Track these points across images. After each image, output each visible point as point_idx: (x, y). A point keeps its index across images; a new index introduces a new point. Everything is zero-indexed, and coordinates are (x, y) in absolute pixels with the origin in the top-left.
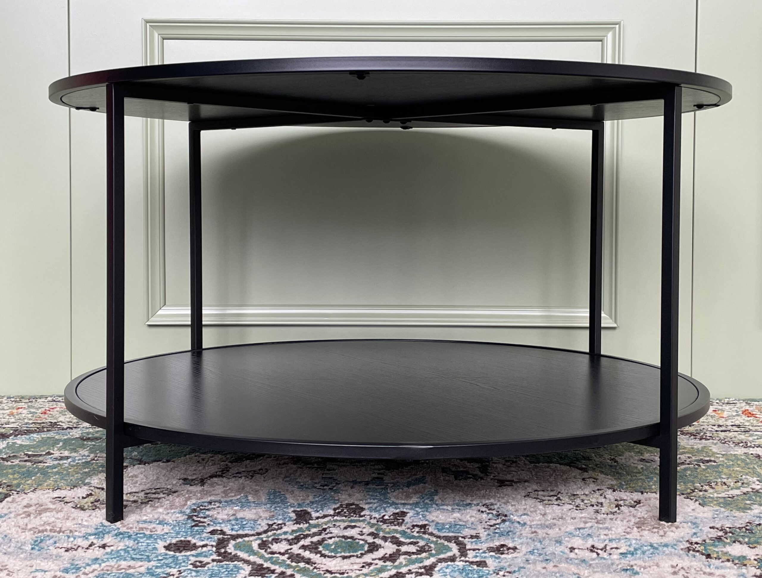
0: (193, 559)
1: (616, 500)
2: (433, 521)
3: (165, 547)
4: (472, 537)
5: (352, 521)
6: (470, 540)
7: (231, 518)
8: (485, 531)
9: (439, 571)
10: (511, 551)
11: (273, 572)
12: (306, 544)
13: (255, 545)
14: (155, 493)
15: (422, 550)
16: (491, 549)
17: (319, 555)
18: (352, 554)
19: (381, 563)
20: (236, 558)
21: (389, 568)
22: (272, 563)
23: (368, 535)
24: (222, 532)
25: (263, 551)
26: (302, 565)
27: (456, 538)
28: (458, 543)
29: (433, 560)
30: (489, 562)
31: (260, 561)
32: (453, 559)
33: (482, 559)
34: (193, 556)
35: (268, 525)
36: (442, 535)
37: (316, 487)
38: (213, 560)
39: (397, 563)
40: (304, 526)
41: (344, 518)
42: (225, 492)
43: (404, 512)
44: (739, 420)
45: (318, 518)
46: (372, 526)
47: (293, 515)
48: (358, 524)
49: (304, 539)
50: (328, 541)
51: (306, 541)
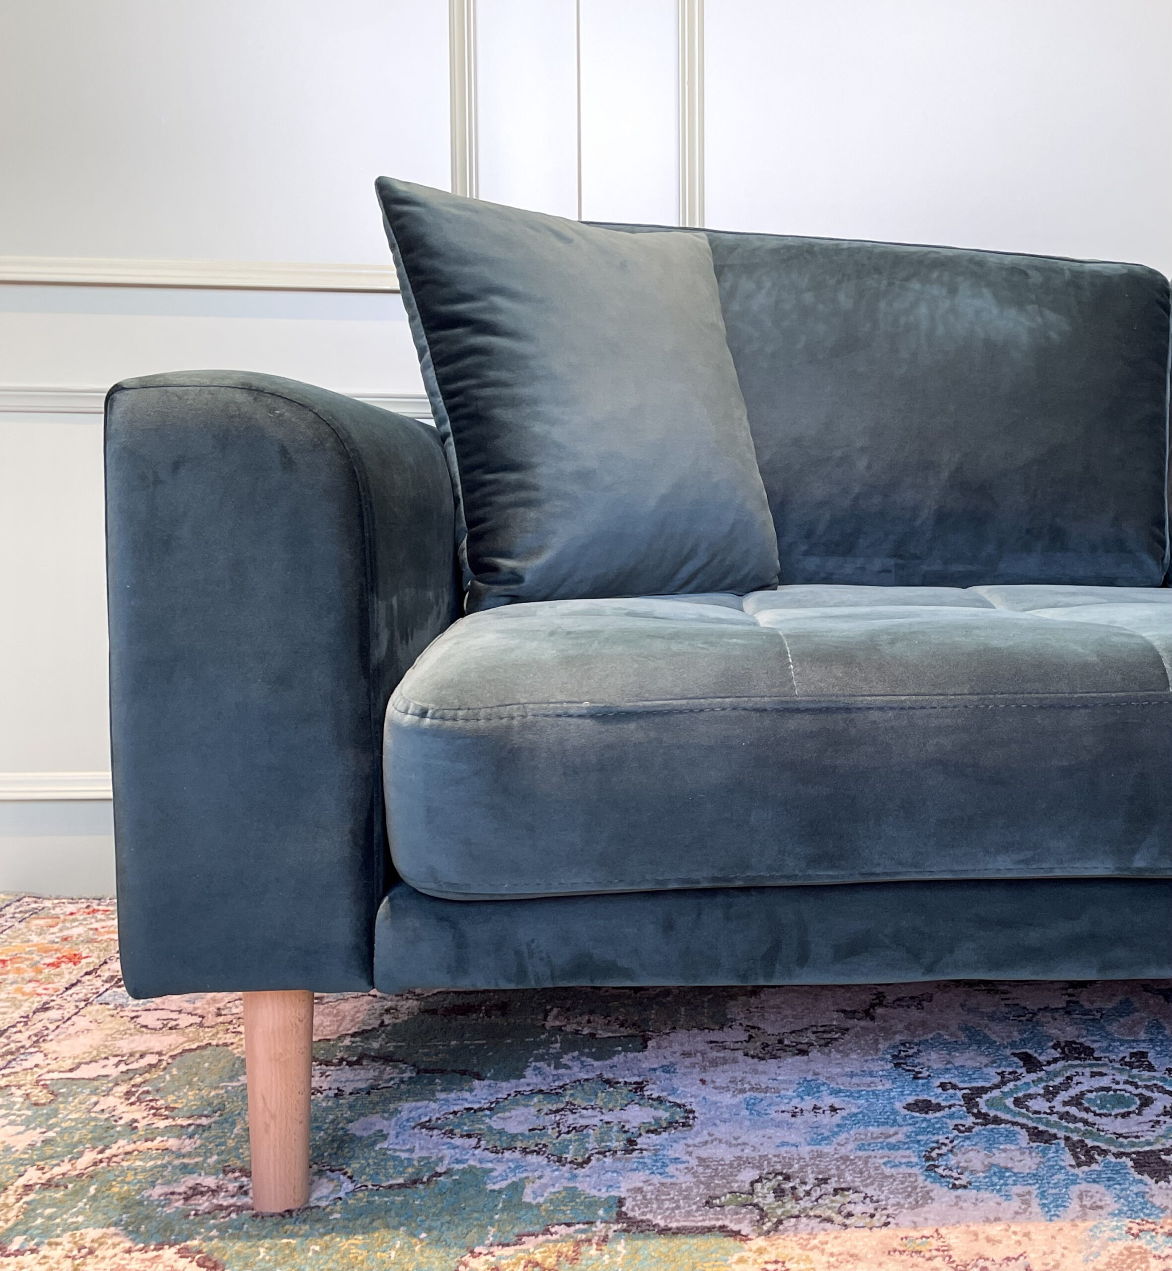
0: (951, 1123)
3: (904, 1108)
7: (949, 1066)
11: (1055, 1137)
12: (1066, 1100)
13: (1009, 1102)
14: (824, 1032)
17: (1091, 1113)
18: (1126, 1110)
19: (1168, 1120)
20: (997, 1121)
22: (1046, 1125)
24: (955, 1087)
25: (1024, 1111)
26: (1081, 1126)
31: (1030, 1123)
34: (944, 1118)
35: (999, 1074)
37: (1008, 1018)
38: (977, 1124)
40: (1041, 1075)
42: (907, 1028)
43: (1143, 1052)
45: (1049, 1063)
46: (1121, 1071)
47: (1016, 1059)
48: (1103, 1070)
49: (1058, 1093)
50: (1089, 1095)
51: (1064, 1096)
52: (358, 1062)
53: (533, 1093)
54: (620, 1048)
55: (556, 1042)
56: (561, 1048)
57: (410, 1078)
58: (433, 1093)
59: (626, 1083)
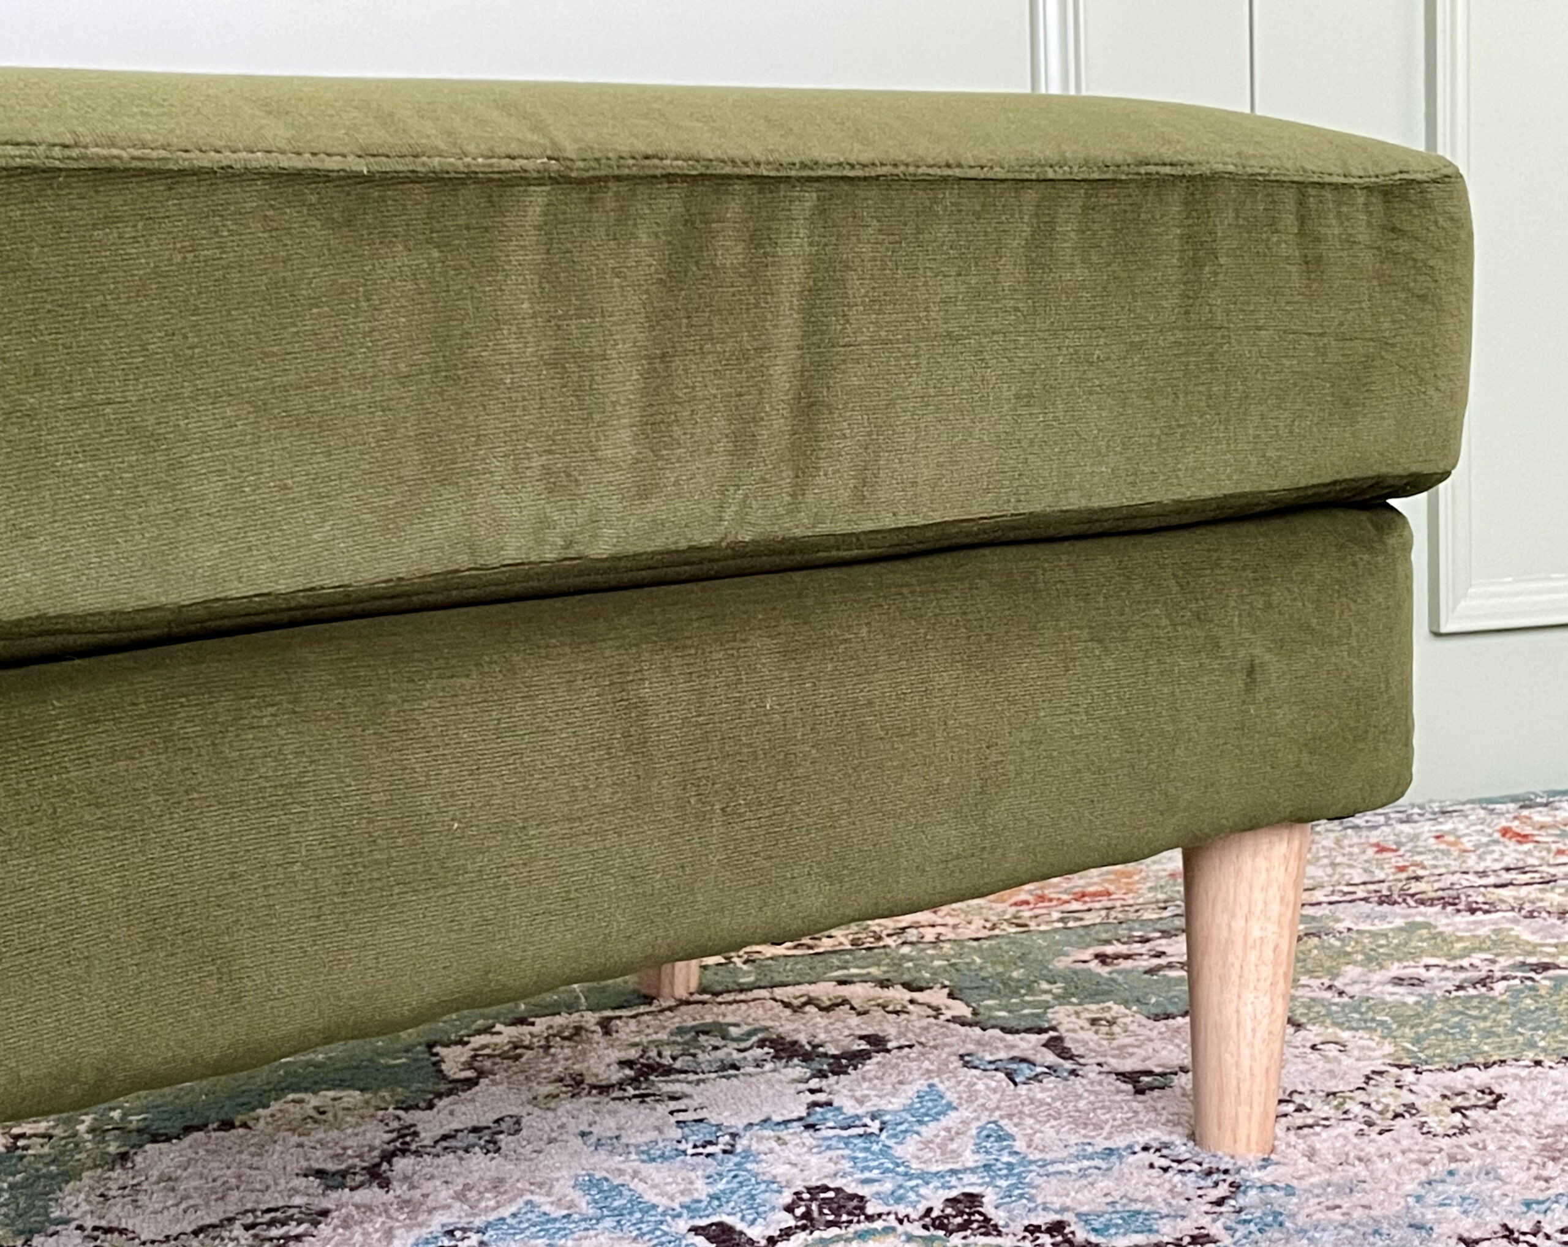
1: (1444, 1097)
8: (1214, 1221)
14: (271, 1223)
37: (683, 1152)
41: (834, 1231)
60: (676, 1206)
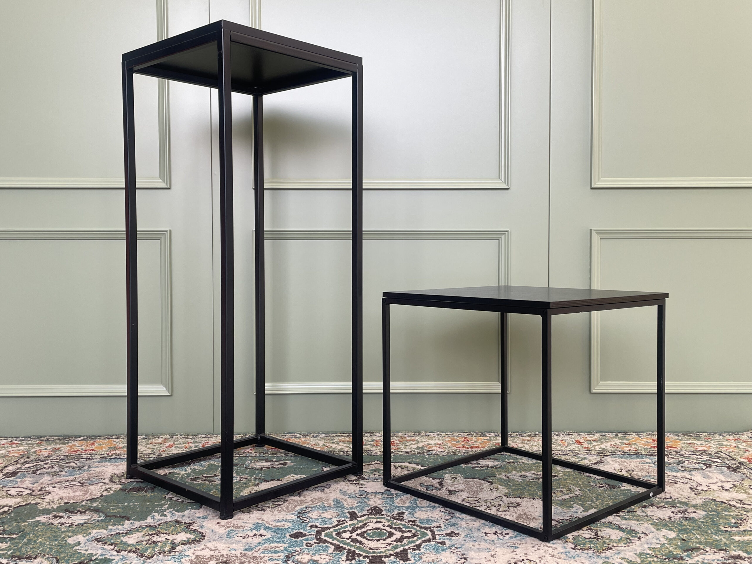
0: (305, 542)
2: (418, 518)
3: (290, 535)
4: (437, 527)
5: (378, 518)
6: (437, 529)
7: (319, 518)
8: (444, 523)
9: (423, 547)
10: (457, 535)
11: (345, 549)
13: (334, 534)
15: (414, 535)
16: (447, 535)
17: (365, 539)
18: (380, 538)
19: (395, 543)
20: (325, 541)
21: (399, 546)
22: (343, 544)
23: (387, 526)
24: (316, 527)
25: (338, 538)
26: (358, 544)
27: (430, 528)
28: (432, 531)
29: (420, 541)
30: (447, 541)
31: (338, 543)
32: (429, 541)
33: (444, 541)
34: (304, 540)
35: (338, 521)
36: (423, 526)
37: (356, 497)
38: (316, 543)
39: (403, 543)
40: (355, 522)
41: (373, 516)
43: (403, 512)
44: (574, 447)
45: (361, 516)
46: (389, 521)
47: (348, 515)
48: (382, 520)
49: (357, 530)
50: (370, 532)
51: (359, 532)
52: (85, 512)
53: (146, 526)
54: (190, 507)
55: (167, 504)
56: (167, 507)
57: (102, 520)
58: (107, 526)
59: (185, 523)
60: (349, 507)
